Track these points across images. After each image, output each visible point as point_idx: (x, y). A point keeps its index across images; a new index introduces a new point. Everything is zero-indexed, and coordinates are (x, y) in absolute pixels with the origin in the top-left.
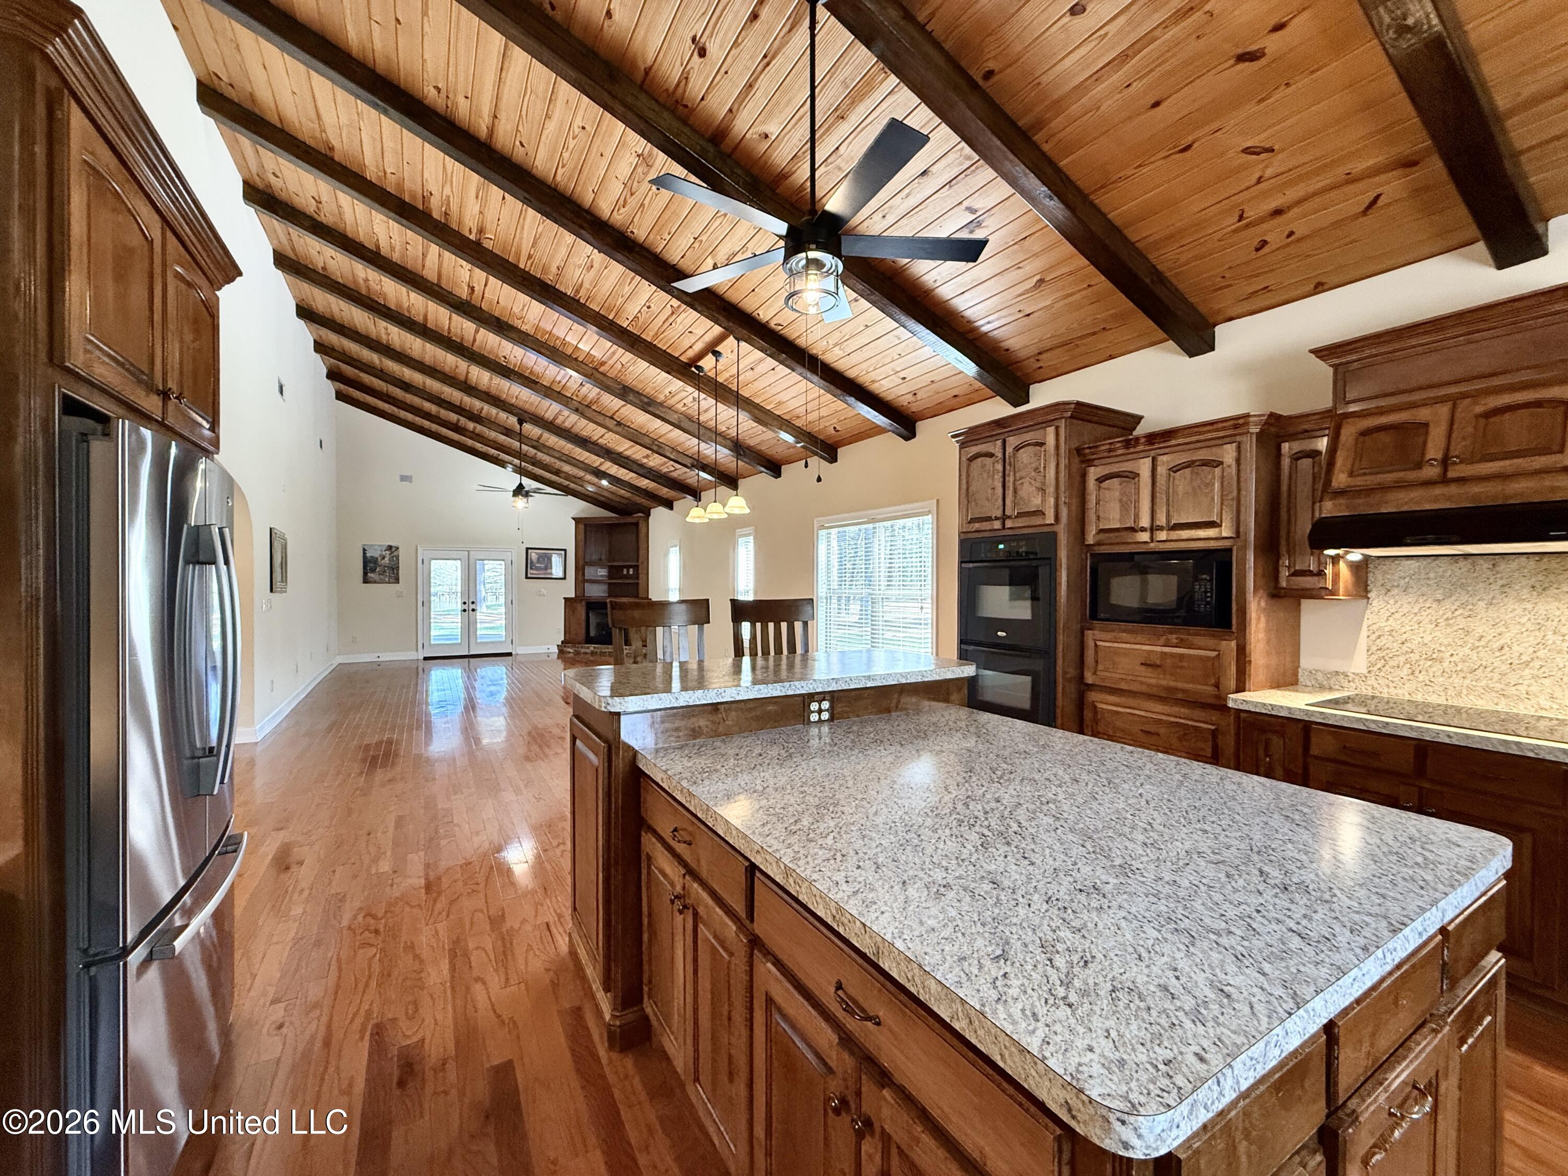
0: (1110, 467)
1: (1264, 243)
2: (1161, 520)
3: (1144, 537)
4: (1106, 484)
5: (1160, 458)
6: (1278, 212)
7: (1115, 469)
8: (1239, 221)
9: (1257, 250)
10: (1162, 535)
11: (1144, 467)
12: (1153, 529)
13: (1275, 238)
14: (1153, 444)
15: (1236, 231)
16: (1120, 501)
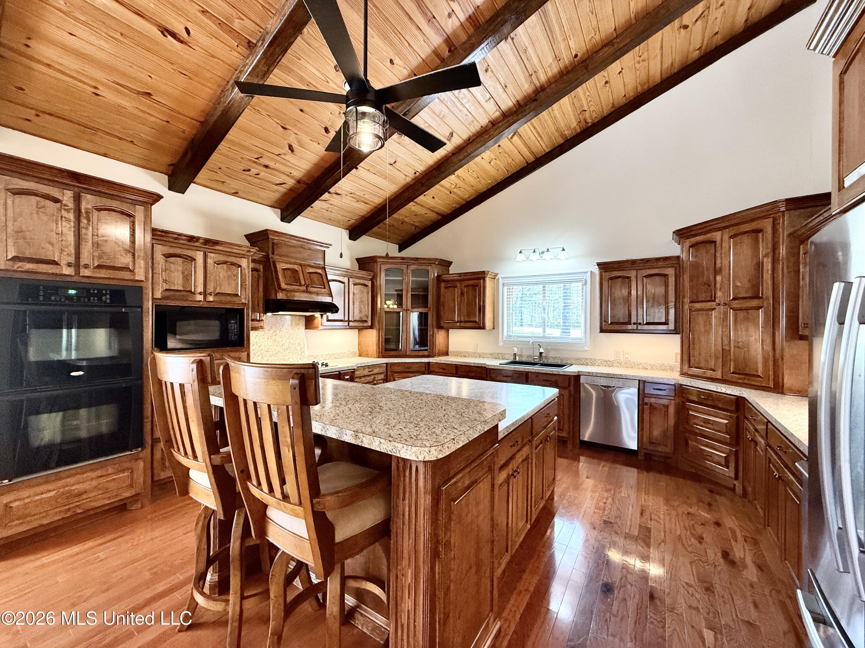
0: (175, 249)
1: (249, 170)
2: (210, 289)
3: (200, 298)
4: (172, 259)
5: (209, 254)
6: (266, 167)
7: (178, 251)
8: (256, 159)
9: (244, 170)
10: (211, 298)
11: (199, 256)
12: (205, 293)
13: (254, 171)
14: (206, 245)
15: (250, 160)
16: (183, 273)
